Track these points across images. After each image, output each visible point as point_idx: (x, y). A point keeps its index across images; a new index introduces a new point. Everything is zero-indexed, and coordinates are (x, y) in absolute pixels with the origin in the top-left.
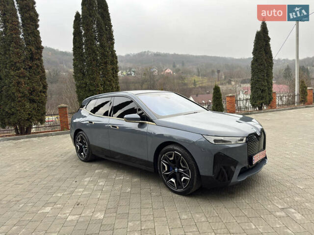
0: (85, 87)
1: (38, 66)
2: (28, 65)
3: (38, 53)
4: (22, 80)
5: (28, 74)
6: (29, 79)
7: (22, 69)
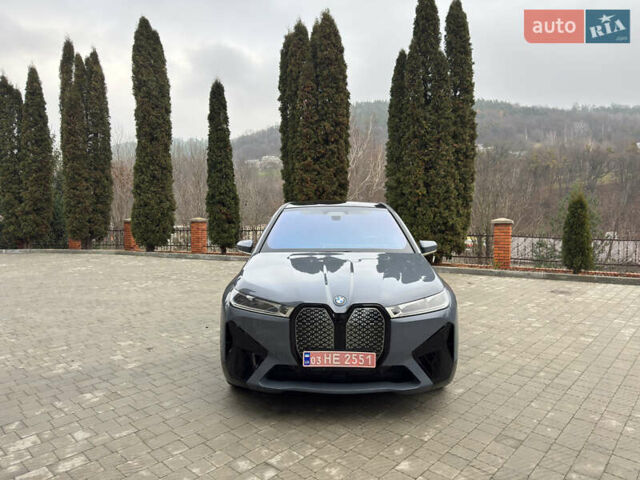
0: (396, 188)
1: (333, 153)
2: (319, 152)
3: (335, 131)
4: (307, 176)
5: (317, 167)
6: (319, 173)
7: (309, 159)
